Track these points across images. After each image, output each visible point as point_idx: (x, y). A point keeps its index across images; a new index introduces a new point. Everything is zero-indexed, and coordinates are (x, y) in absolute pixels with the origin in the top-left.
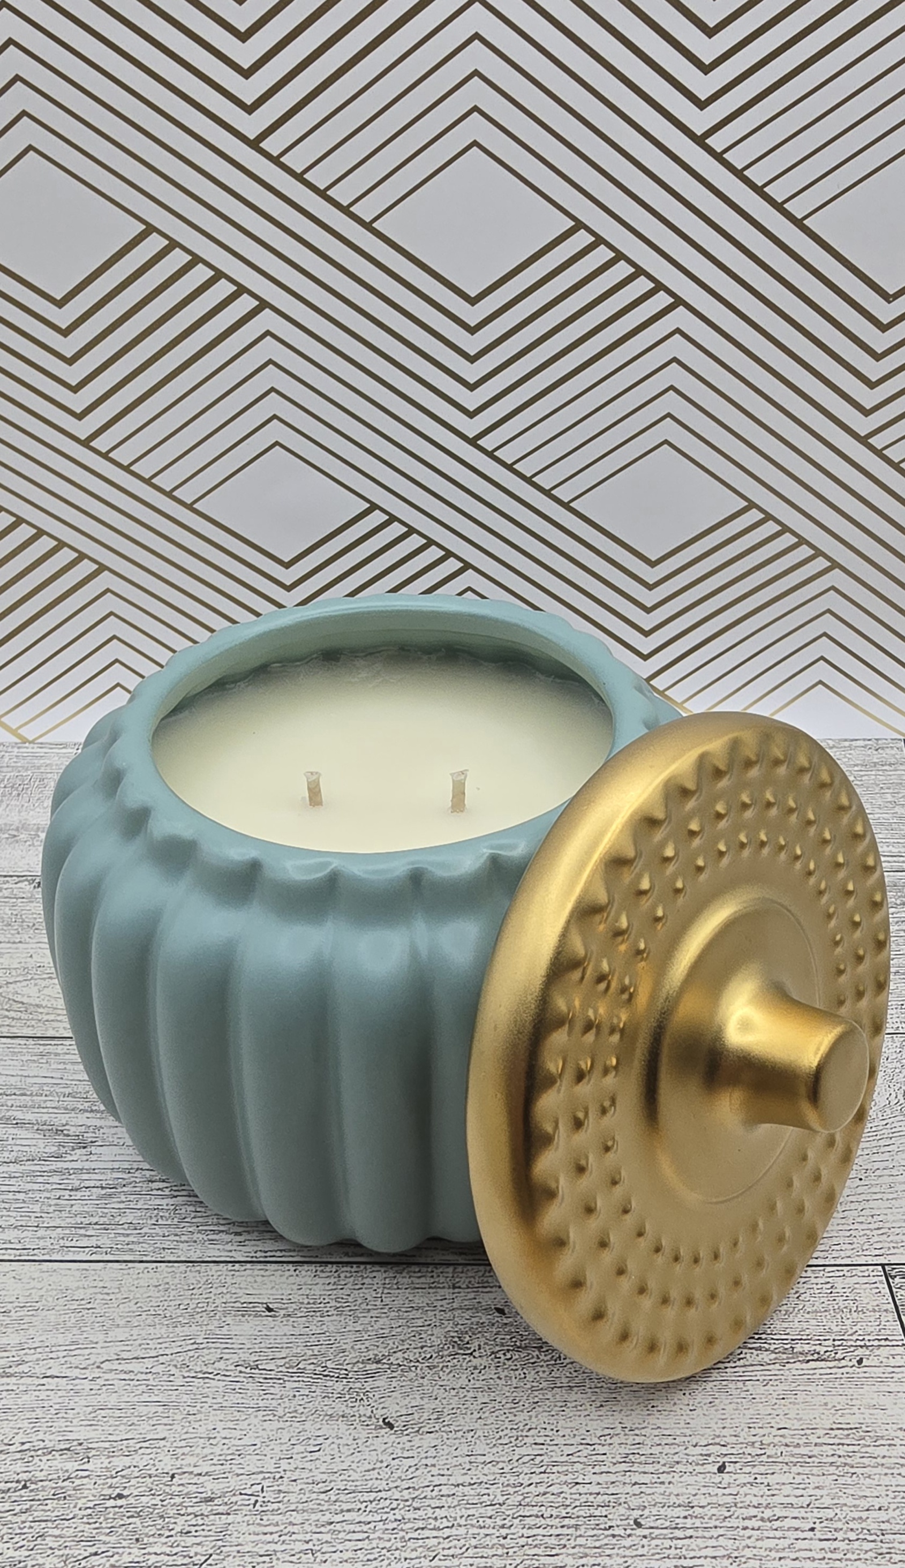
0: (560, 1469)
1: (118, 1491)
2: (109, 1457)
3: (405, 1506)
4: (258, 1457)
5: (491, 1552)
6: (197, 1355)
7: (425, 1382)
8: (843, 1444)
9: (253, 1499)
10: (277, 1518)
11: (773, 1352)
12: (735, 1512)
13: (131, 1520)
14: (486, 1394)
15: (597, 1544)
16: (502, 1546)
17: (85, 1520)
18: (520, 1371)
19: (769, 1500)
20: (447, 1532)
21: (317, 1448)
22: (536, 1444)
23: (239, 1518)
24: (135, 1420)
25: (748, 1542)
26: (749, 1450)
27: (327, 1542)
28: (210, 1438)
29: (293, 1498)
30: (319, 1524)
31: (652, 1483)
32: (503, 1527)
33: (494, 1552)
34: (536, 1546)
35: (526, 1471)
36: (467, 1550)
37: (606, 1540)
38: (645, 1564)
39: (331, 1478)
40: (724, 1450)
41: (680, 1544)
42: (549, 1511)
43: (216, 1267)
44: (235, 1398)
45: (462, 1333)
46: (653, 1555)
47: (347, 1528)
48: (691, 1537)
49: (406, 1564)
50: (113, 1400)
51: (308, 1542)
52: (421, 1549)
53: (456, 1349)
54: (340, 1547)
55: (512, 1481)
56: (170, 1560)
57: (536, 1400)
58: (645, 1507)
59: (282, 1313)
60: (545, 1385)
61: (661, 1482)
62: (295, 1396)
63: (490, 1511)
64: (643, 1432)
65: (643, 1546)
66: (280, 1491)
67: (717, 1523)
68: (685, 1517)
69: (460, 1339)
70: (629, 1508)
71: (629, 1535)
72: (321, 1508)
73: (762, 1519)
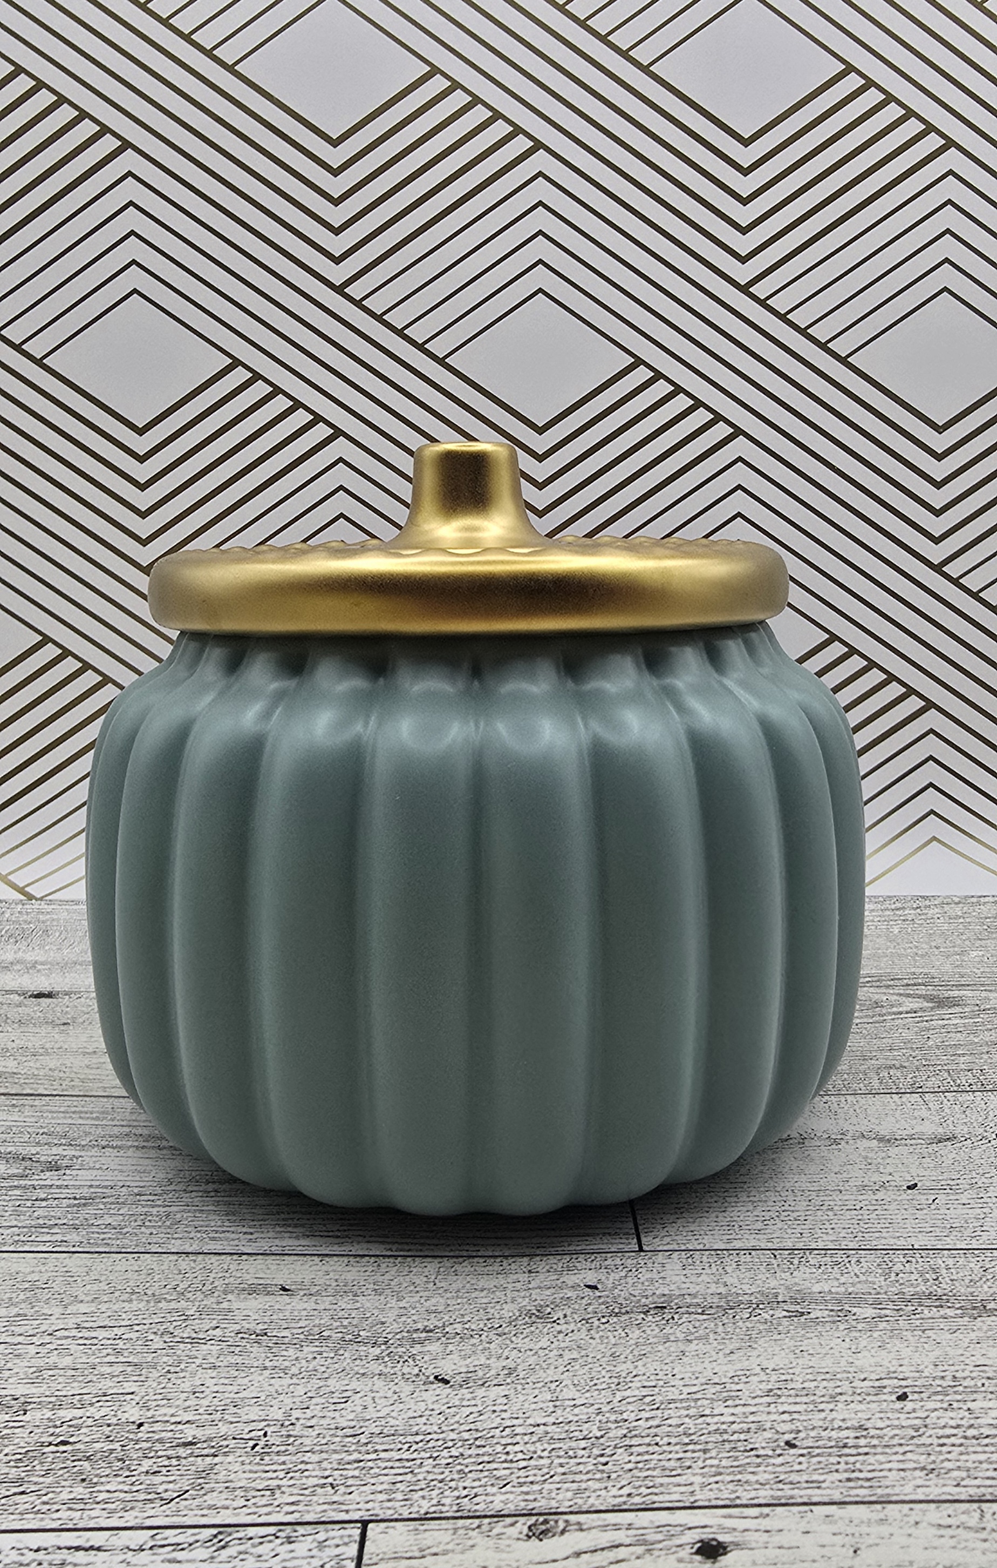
0: (678, 1405)
1: (62, 1438)
2: (54, 1409)
3: (464, 1445)
4: (262, 1408)
5: (585, 1477)
6: (184, 1325)
7: (492, 1346)
9: (251, 1443)
10: (283, 1459)
11: (958, 1309)
12: (925, 1432)
13: (76, 1463)
14: (576, 1352)
15: (735, 1463)
16: (602, 1471)
17: (12, 1464)
18: (620, 1331)
19: (972, 1422)
20: (523, 1464)
21: (344, 1400)
22: (644, 1387)
23: (230, 1458)
24: (94, 1378)
25: (949, 1456)
26: (938, 1382)
27: (353, 1477)
28: (194, 1393)
29: (307, 1441)
30: (343, 1462)
31: (806, 1411)
32: (602, 1455)
33: (589, 1476)
34: (648, 1469)
35: (631, 1409)
36: (552, 1477)
37: (748, 1460)
38: (805, 1477)
39: (362, 1424)
40: (904, 1383)
41: (852, 1459)
42: (666, 1440)
43: (218, 1257)
44: (233, 1360)
45: (541, 1306)
46: (815, 1470)
47: (383, 1465)
48: (866, 1454)
49: (465, 1492)
50: (67, 1361)
51: (327, 1477)
52: (486, 1479)
53: (534, 1318)
54: (373, 1481)
55: (613, 1418)
56: (129, 1497)
57: (643, 1352)
58: (800, 1431)
59: (302, 1293)
60: (655, 1340)
61: (819, 1411)
62: (315, 1358)
63: (583, 1444)
64: (791, 1371)
65: (800, 1463)
66: (289, 1436)
67: (902, 1441)
68: (857, 1438)
69: (538, 1311)
70: (778, 1432)
71: (779, 1455)
72: (346, 1449)
73: (965, 1438)
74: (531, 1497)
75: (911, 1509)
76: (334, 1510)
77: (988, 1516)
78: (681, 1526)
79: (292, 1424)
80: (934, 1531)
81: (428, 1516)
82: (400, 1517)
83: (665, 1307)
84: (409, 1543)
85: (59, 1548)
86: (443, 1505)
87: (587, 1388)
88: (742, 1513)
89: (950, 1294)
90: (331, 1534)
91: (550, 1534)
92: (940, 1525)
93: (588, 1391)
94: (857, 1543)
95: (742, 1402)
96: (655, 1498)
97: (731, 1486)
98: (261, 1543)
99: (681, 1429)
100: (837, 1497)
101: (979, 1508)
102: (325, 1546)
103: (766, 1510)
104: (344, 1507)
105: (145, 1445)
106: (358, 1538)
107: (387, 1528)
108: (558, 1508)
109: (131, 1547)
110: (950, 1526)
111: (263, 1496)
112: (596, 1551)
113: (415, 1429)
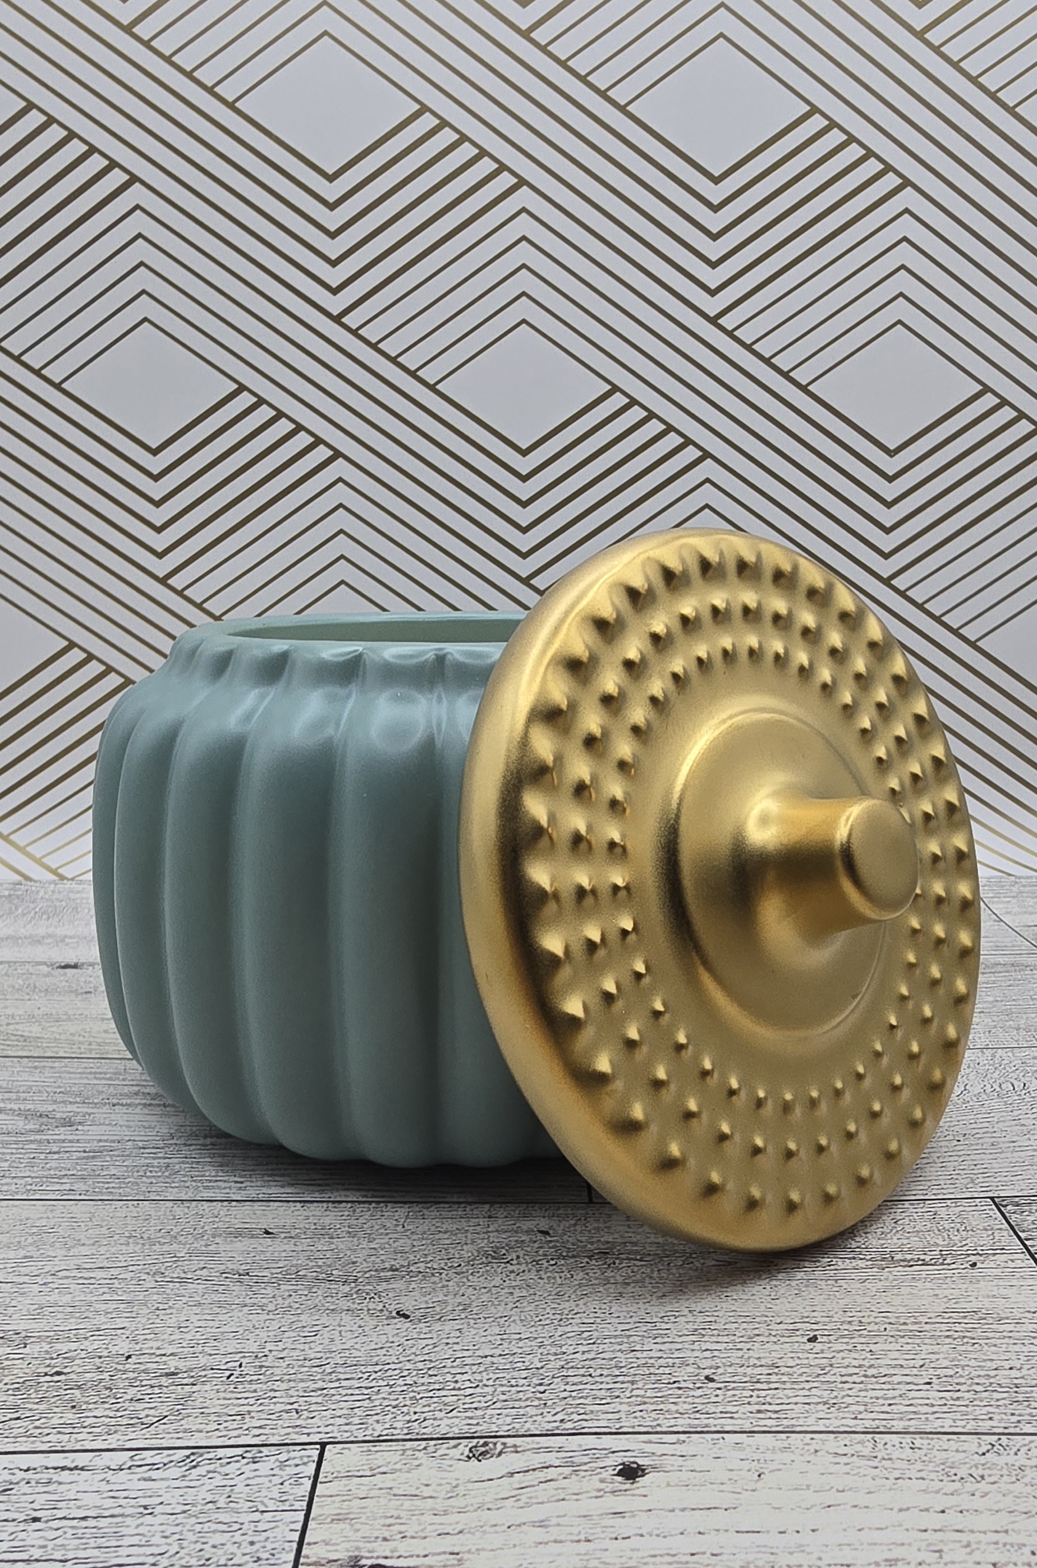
0: (613, 1340)
1: (57, 1369)
2: (51, 1343)
3: (418, 1374)
4: (239, 1341)
5: (523, 1404)
6: (174, 1265)
7: (450, 1284)
8: (959, 1323)
9: (228, 1373)
10: (254, 1387)
11: (868, 1260)
12: (829, 1371)
13: (68, 1392)
14: (525, 1291)
15: (659, 1395)
16: (540, 1399)
17: (10, 1392)
18: (565, 1273)
19: (872, 1362)
20: (470, 1391)
21: (314, 1333)
22: (583, 1323)
23: (207, 1387)
24: (90, 1315)
25: (850, 1392)
26: (845, 1327)
27: (316, 1403)
28: (180, 1328)
29: (277, 1371)
30: (308, 1390)
31: (725, 1349)
32: (541, 1384)
33: (528, 1403)
34: (580, 1398)
35: (570, 1343)
36: (494, 1403)
37: (670, 1392)
38: (720, 1409)
39: (328, 1355)
40: (815, 1327)
41: (763, 1393)
42: (599, 1372)
43: (209, 1204)
44: (216, 1297)
45: (498, 1248)
46: (729, 1402)
47: (344, 1392)
48: (776, 1389)
49: (416, 1417)
50: (66, 1299)
51: (292, 1404)
52: (436, 1405)
53: (490, 1259)
54: (333, 1407)
55: (553, 1350)
56: (113, 1422)
57: (585, 1292)
58: (719, 1367)
59: (283, 1235)
60: (597, 1282)
61: (738, 1349)
62: (291, 1295)
63: (524, 1374)
64: (715, 1314)
65: (717, 1396)
66: (261, 1367)
67: (809, 1379)
68: (769, 1374)
69: (495, 1252)
70: (699, 1368)
71: (699, 1388)
72: (312, 1378)
73: (866, 1376)
74: (474, 1422)
75: (812, 1439)
76: (297, 1433)
77: (880, 1446)
78: (606, 1449)
79: (265, 1356)
80: (831, 1458)
81: (381, 1438)
82: (355, 1439)
83: (608, 1253)
84: (361, 1463)
85: (47, 1468)
86: (395, 1428)
87: (533, 1323)
88: (661, 1439)
89: (863, 1246)
90: (292, 1454)
91: (488, 1456)
92: (836, 1453)
93: (533, 1326)
94: (762, 1468)
95: (669, 1340)
96: (584, 1424)
97: (653, 1415)
98: (229, 1463)
99: (613, 1363)
100: (747, 1427)
101: (873, 1438)
102: (286, 1466)
103: (682, 1437)
104: (306, 1431)
105: (131, 1375)
106: (316, 1459)
107: (343, 1449)
108: (497, 1432)
109: (111, 1467)
110: (845, 1455)
111: (234, 1420)
112: (528, 1471)
113: (375, 1359)
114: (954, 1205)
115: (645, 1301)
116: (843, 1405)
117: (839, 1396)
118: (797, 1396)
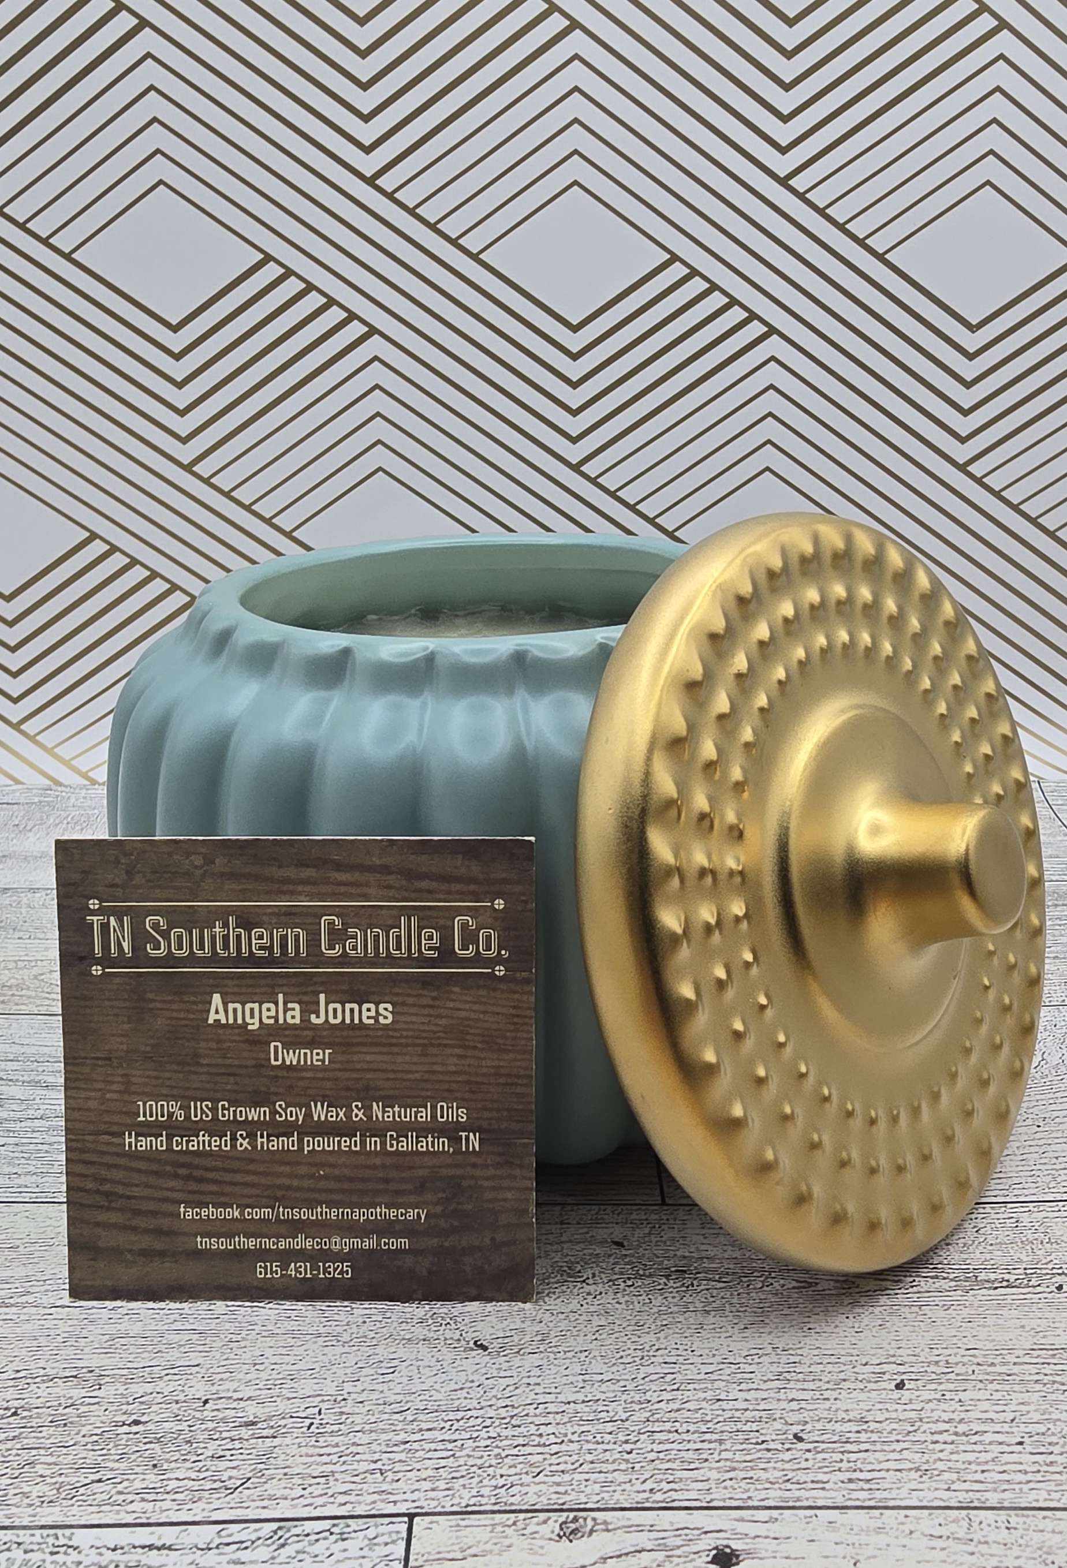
0: (696, 1386)
1: (134, 1417)
2: (126, 1384)
3: (501, 1424)
4: (316, 1381)
5: (611, 1467)
8: (1049, 1364)
9: (308, 1422)
10: (336, 1440)
11: (952, 1280)
12: (919, 1427)
13: (148, 1446)
14: (603, 1318)
15: (748, 1458)
16: (627, 1461)
17: (89, 1447)
18: (644, 1297)
19: (963, 1415)
20: (555, 1448)
21: (392, 1370)
22: (666, 1363)
23: (288, 1440)
24: (163, 1348)
25: (941, 1455)
26: (933, 1368)
27: (400, 1461)
28: (255, 1364)
29: (358, 1419)
30: (391, 1443)
31: (812, 1399)
32: (626, 1442)
33: (615, 1466)
34: (669, 1461)
35: (654, 1388)
36: (581, 1465)
37: (759, 1455)
38: (811, 1477)
39: (408, 1398)
40: (901, 1369)
41: (853, 1457)
42: (685, 1427)
44: (289, 1325)
45: (572, 1263)
46: (820, 1468)
47: (427, 1447)
48: (867, 1451)
49: (501, 1482)
50: (137, 1328)
51: (375, 1462)
52: (522, 1466)
53: (565, 1278)
54: (418, 1466)
55: (637, 1398)
56: (196, 1485)
57: (665, 1323)
58: (806, 1423)
60: (676, 1309)
61: (825, 1399)
62: (364, 1322)
63: (609, 1427)
64: (799, 1352)
65: (807, 1460)
66: (342, 1413)
67: (899, 1437)
68: (858, 1432)
69: (569, 1268)
70: (786, 1423)
71: (788, 1450)
72: (394, 1428)
73: (956, 1434)
74: (562, 1489)
75: (906, 1516)
76: (383, 1501)
77: (975, 1525)
78: (698, 1529)
79: (344, 1399)
80: (926, 1542)
81: (469, 1509)
82: (442, 1510)
83: (685, 1272)
84: (451, 1542)
85: (134, 1547)
86: (482, 1496)
87: (614, 1361)
88: (753, 1516)
89: (947, 1262)
90: (382, 1529)
91: (580, 1534)
92: (931, 1535)
93: (614, 1364)
94: (857, 1554)
95: (754, 1386)
96: (674, 1495)
97: (743, 1484)
98: (317, 1540)
99: (698, 1415)
100: (840, 1501)
101: (967, 1516)
102: (375, 1544)
103: (775, 1513)
104: (392, 1498)
105: (211, 1425)
106: (405, 1535)
107: (431, 1523)
108: (586, 1503)
109: (200, 1546)
110: (941, 1537)
111: (318, 1484)
112: (620, 1556)
113: (456, 1403)
114: (1036, 1209)
115: (728, 1335)
116: (936, 1472)
117: (931, 1460)
118: (888, 1460)
